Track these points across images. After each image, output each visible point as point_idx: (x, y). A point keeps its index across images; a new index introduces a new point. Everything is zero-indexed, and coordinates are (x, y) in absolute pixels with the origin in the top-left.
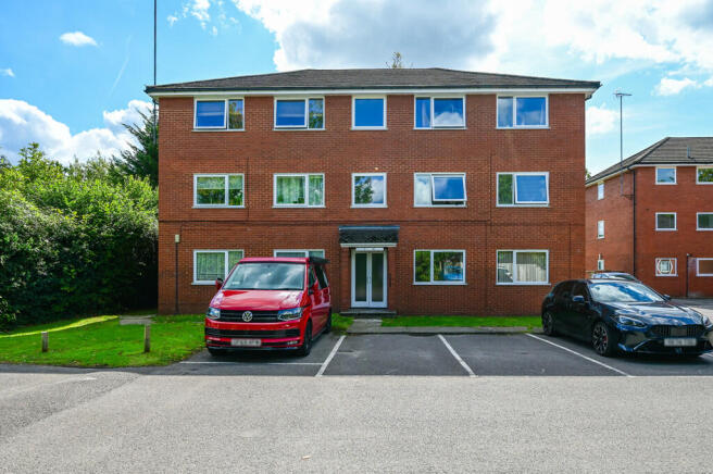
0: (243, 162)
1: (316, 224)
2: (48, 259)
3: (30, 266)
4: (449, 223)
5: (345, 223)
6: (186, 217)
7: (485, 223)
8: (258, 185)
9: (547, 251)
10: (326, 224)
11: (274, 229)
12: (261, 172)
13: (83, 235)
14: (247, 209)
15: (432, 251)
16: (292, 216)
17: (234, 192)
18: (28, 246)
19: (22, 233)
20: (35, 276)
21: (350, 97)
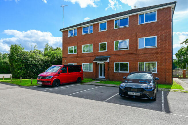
0: (77, 43)
1: (91, 56)
2: (41, 66)
3: (38, 67)
4: (124, 54)
5: (97, 56)
6: (66, 56)
7: (135, 54)
8: (79, 48)
9: (156, 62)
10: (93, 56)
11: (82, 58)
12: (80, 45)
13: (49, 61)
14: (77, 54)
15: (119, 63)
16: (86, 55)
17: (75, 50)
18: (37, 63)
19: (36, 61)
20: (39, 69)
21: (98, 23)
